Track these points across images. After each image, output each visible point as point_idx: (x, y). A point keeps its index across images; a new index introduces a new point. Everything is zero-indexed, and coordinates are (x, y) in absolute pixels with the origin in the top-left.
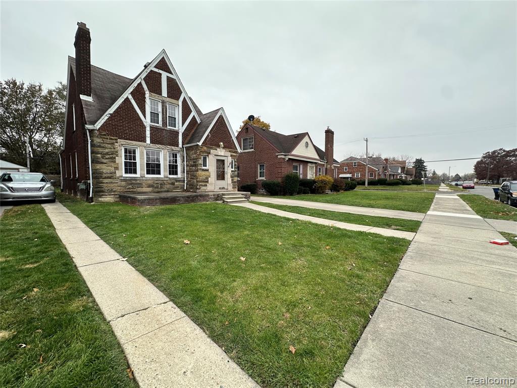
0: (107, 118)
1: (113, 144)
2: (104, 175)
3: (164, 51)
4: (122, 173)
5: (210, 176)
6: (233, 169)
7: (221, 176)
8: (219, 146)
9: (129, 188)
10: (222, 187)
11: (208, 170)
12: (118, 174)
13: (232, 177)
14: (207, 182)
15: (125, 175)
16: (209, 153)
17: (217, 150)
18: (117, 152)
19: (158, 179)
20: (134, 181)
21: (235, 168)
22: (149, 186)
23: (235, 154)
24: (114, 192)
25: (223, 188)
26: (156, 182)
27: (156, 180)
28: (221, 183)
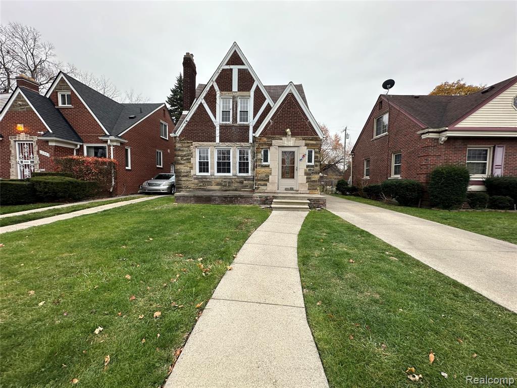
0: (185, 125)
1: (189, 147)
2: (183, 174)
3: (235, 44)
4: (196, 171)
5: (271, 174)
6: (313, 163)
7: (288, 172)
9: (200, 186)
10: (289, 187)
11: (268, 166)
12: (192, 173)
13: (306, 174)
14: (268, 180)
15: (198, 174)
16: (271, 145)
17: (282, 139)
18: (192, 153)
19: (226, 178)
20: (204, 180)
21: (315, 161)
22: (218, 184)
23: (314, 142)
24: (189, 188)
25: (292, 189)
26: (224, 180)
27: (225, 179)
28: (288, 183)
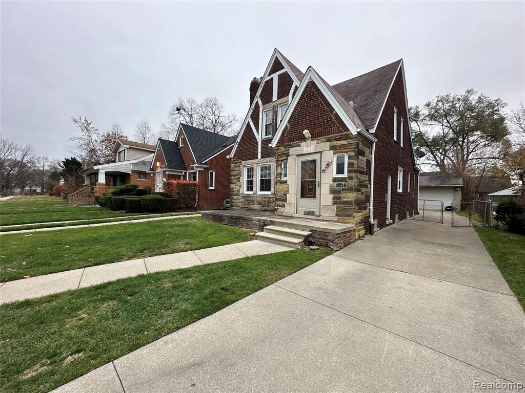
0: (237, 146)
1: (239, 166)
2: (235, 193)
3: (276, 50)
4: (244, 191)
6: (345, 175)
7: (308, 190)
8: (303, 138)
9: (246, 205)
11: (285, 182)
12: (241, 192)
13: (332, 191)
14: (285, 200)
15: (246, 192)
16: (288, 155)
17: (300, 146)
18: (241, 173)
19: (265, 196)
20: (249, 198)
21: (349, 172)
22: (259, 203)
24: (238, 207)
25: (312, 213)
26: (264, 199)
27: (264, 197)
28: (309, 204)
